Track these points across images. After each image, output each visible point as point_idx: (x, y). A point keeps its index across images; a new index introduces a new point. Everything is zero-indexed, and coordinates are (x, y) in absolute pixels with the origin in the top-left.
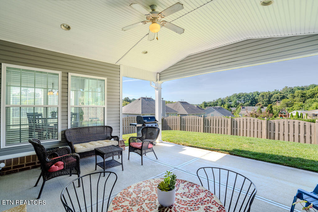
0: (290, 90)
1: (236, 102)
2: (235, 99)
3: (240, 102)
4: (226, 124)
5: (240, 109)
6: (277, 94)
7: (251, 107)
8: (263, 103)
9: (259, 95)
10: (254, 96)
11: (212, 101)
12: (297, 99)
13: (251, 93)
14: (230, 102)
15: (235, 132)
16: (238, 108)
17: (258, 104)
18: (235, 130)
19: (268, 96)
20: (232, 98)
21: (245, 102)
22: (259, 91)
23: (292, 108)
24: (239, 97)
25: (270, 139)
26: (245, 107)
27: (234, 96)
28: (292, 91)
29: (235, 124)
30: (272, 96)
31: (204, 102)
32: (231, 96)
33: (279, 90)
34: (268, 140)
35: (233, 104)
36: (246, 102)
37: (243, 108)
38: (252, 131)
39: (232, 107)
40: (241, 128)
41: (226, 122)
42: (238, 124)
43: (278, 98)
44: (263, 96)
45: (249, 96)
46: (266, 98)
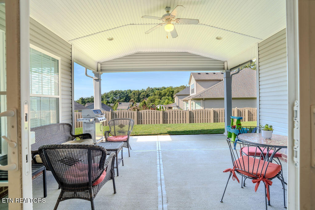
0: (151, 90)
1: (112, 98)
2: (112, 96)
3: (116, 98)
4: (132, 116)
5: (118, 105)
6: (144, 93)
7: (126, 103)
8: (134, 100)
9: (131, 92)
10: (128, 93)
11: (90, 97)
12: (157, 96)
13: (125, 91)
14: (108, 98)
15: (140, 122)
16: (116, 104)
17: (131, 100)
18: (140, 121)
19: (138, 94)
20: (109, 95)
21: (120, 99)
22: (132, 90)
23: (154, 103)
24: (115, 93)
25: (165, 123)
26: (121, 103)
27: (111, 93)
28: (153, 90)
29: (140, 116)
30: (140, 93)
31: (81, 97)
32: (108, 93)
33: (145, 90)
34: (164, 124)
35: (110, 100)
36: (122, 99)
37: (120, 104)
38: (153, 120)
39: (109, 103)
40: (144, 119)
41: (132, 114)
42: (143, 115)
43: (144, 96)
44: (134, 94)
45: (124, 93)
46: (136, 96)
